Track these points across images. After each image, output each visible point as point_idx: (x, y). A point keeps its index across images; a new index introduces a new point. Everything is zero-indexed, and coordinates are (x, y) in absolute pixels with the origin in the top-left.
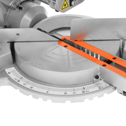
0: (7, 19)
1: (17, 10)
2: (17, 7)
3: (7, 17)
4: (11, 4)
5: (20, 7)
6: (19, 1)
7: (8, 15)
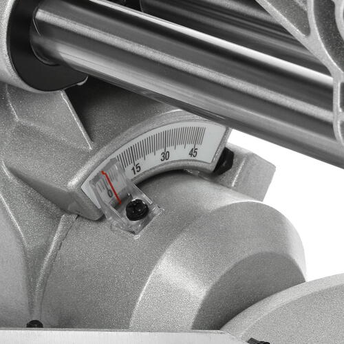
0: (44, 284)
1: (115, 223)
2: (117, 206)
3: (51, 266)
4: (81, 182)
5: (139, 202)
6: (129, 168)
7: (55, 256)
